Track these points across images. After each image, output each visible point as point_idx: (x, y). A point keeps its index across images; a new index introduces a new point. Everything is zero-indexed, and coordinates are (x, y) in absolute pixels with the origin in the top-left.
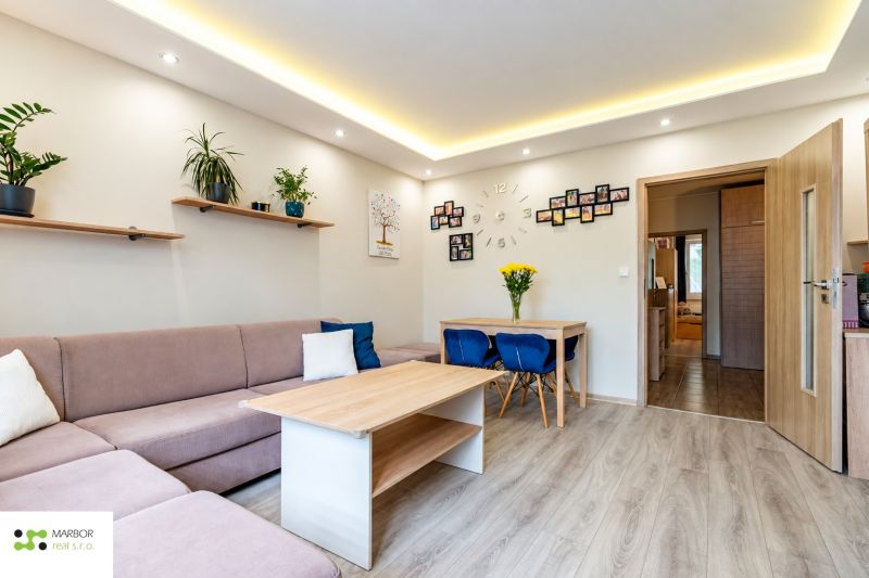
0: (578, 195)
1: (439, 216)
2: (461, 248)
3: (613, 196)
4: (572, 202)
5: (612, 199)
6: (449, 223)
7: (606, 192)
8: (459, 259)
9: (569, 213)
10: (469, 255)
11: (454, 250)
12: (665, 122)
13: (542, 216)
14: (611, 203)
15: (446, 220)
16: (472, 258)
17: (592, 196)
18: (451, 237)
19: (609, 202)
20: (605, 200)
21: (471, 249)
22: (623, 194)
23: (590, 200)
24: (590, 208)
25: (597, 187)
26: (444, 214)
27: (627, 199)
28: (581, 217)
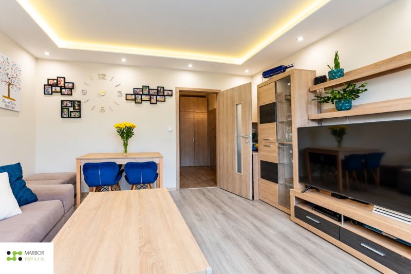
0: (149, 90)
1: (52, 86)
2: (71, 109)
3: (166, 93)
4: (146, 92)
5: (165, 94)
6: (61, 92)
7: (162, 91)
8: (70, 116)
9: (144, 97)
10: (77, 114)
11: (66, 110)
12: (190, 66)
13: (129, 97)
14: (165, 96)
15: (58, 89)
16: (80, 117)
17: (156, 91)
18: (62, 102)
19: (164, 95)
20: (162, 94)
21: (79, 110)
22: (170, 93)
23: (154, 93)
24: (155, 97)
25: (158, 87)
26: (57, 85)
27: (171, 95)
28: (150, 101)
